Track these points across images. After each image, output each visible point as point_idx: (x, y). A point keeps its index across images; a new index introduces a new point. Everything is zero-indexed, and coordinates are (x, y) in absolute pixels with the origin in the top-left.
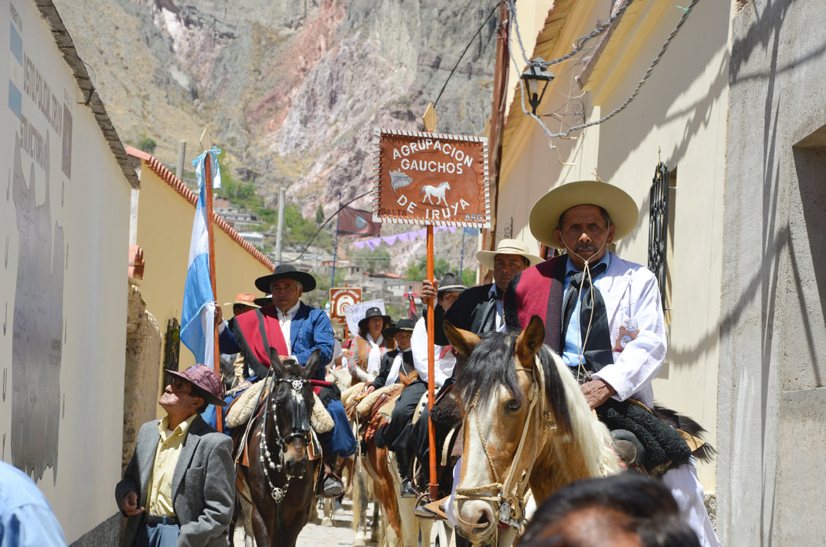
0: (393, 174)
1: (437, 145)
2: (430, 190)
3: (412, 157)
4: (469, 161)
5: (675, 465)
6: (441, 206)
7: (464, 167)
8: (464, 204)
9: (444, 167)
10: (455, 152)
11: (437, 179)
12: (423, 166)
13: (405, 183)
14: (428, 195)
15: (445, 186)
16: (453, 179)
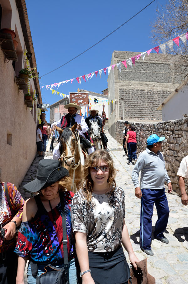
0: (73, 99)
1: (80, 94)
2: (79, 101)
3: (75, 96)
4: (86, 96)
5: (89, 148)
6: (81, 103)
7: (85, 97)
8: (85, 103)
9: (81, 97)
10: (83, 95)
11: (80, 99)
12: (78, 98)
13: (75, 101)
14: (79, 102)
15: (82, 100)
16: (83, 99)
